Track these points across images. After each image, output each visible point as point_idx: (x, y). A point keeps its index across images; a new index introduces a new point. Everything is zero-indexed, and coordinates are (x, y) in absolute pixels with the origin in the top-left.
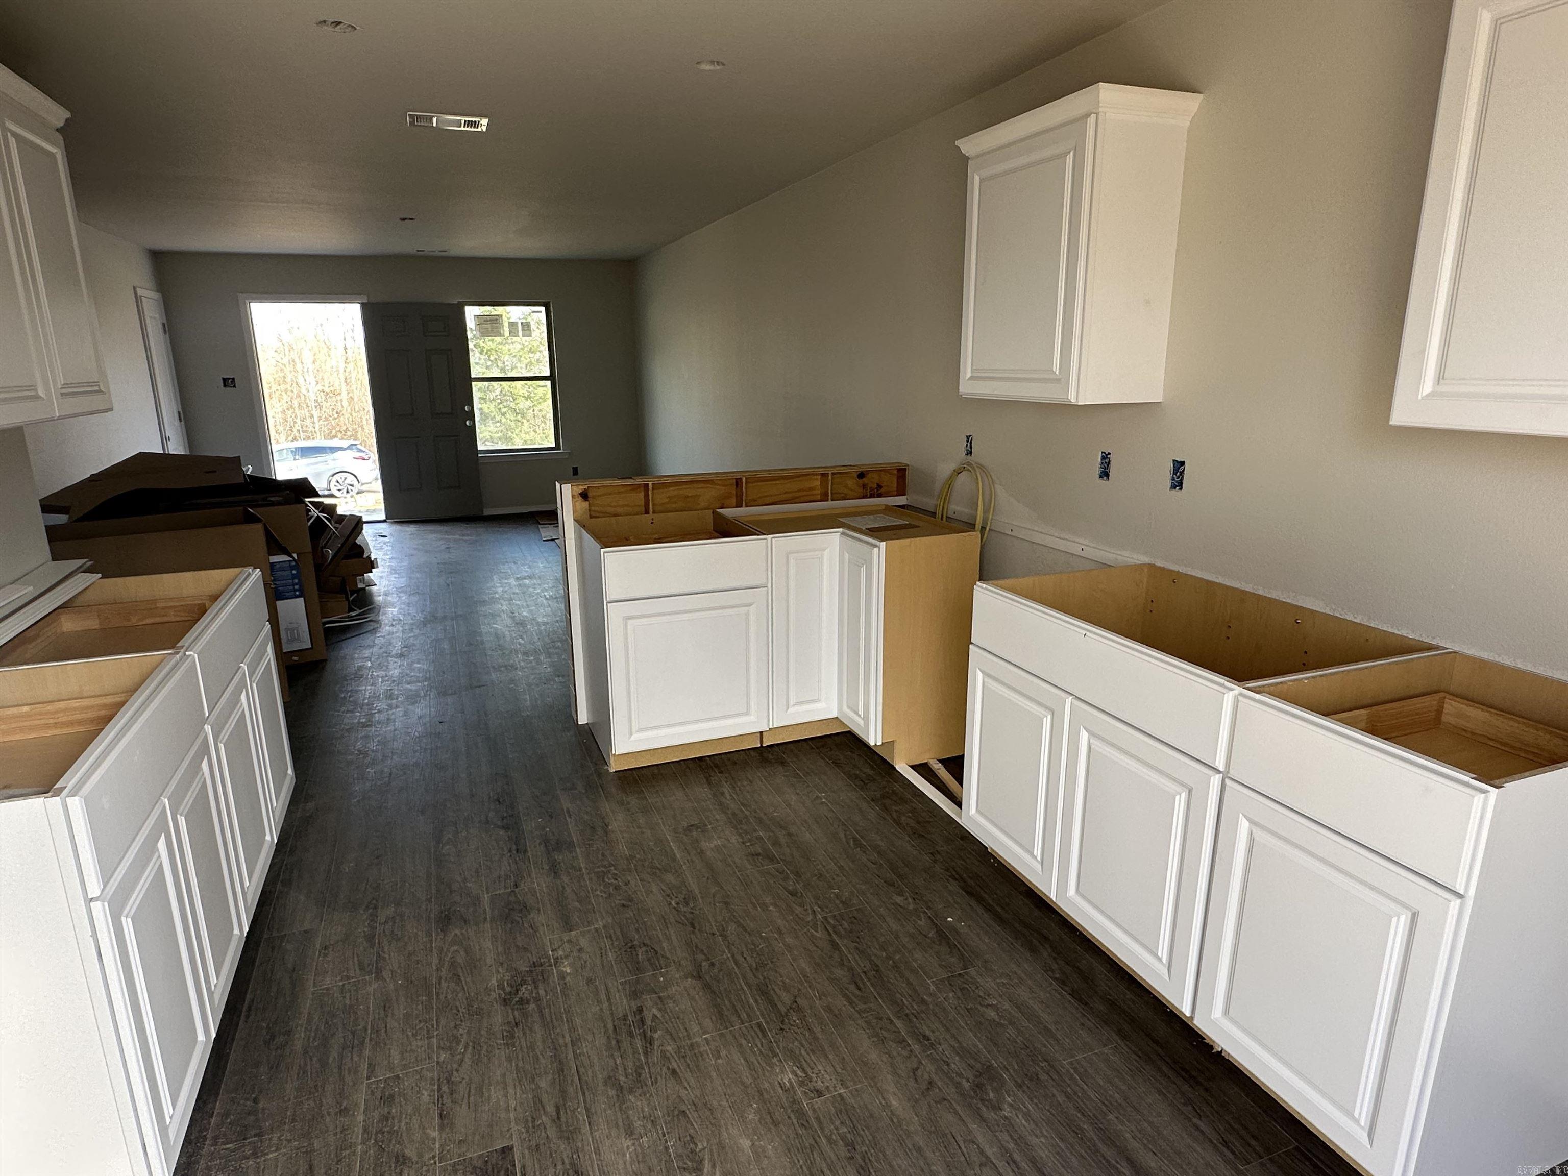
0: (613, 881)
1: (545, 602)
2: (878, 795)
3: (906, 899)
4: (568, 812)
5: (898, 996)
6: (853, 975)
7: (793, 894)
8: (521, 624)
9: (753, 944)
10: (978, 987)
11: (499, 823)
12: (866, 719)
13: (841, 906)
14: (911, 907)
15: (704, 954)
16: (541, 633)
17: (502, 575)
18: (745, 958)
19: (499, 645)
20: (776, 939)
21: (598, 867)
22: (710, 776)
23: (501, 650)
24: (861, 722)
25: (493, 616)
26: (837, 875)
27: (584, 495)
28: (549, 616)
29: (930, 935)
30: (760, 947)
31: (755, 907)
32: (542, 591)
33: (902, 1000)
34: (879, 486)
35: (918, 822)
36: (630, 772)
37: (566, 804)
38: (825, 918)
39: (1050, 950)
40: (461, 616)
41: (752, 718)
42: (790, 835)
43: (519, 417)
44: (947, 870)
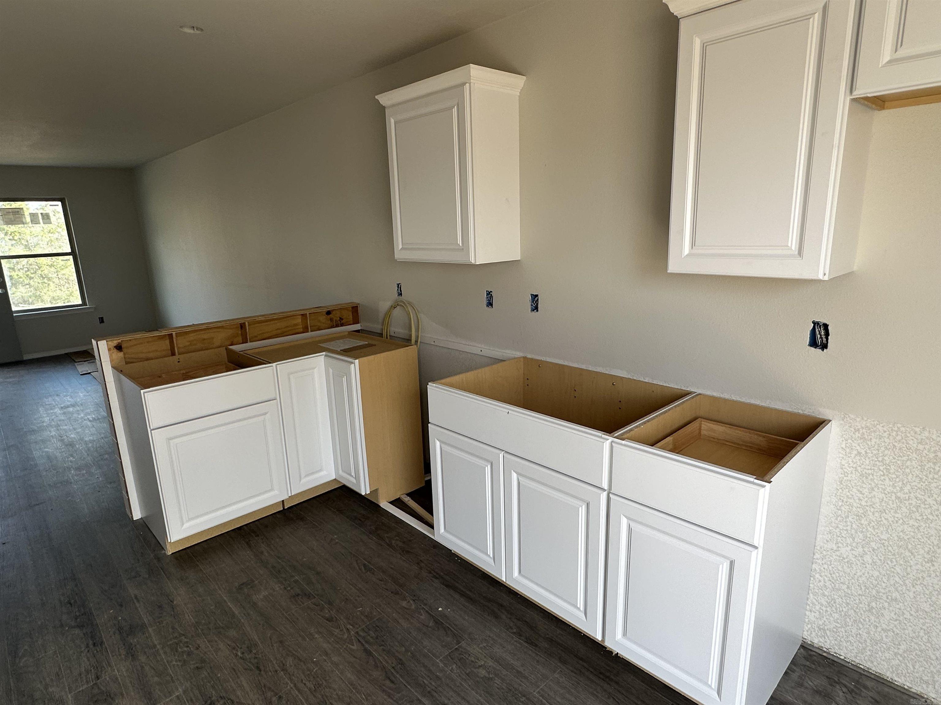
0: (185, 649)
1: (89, 423)
2: (373, 528)
3: (409, 602)
4: (136, 597)
5: (420, 678)
6: (386, 672)
7: (330, 620)
8: (71, 445)
9: (309, 670)
10: (469, 655)
11: (73, 623)
12: (357, 478)
13: (365, 620)
14: (413, 607)
15: (273, 691)
16: (89, 450)
17: (48, 407)
18: (305, 684)
19: (52, 466)
20: (325, 661)
21: (171, 640)
22: (249, 541)
23: (55, 470)
24: (354, 481)
25: (44, 441)
26: (359, 596)
27: (119, 348)
28: (94, 434)
29: (431, 625)
30: (314, 671)
31: (304, 639)
32: (86, 415)
33: (423, 682)
34: (341, 319)
35: (404, 542)
36: (185, 551)
37: (133, 591)
38: (357, 633)
39: (506, 614)
40: (12, 446)
41: (276, 492)
42: (318, 573)
43: (46, 280)
44: (430, 573)
